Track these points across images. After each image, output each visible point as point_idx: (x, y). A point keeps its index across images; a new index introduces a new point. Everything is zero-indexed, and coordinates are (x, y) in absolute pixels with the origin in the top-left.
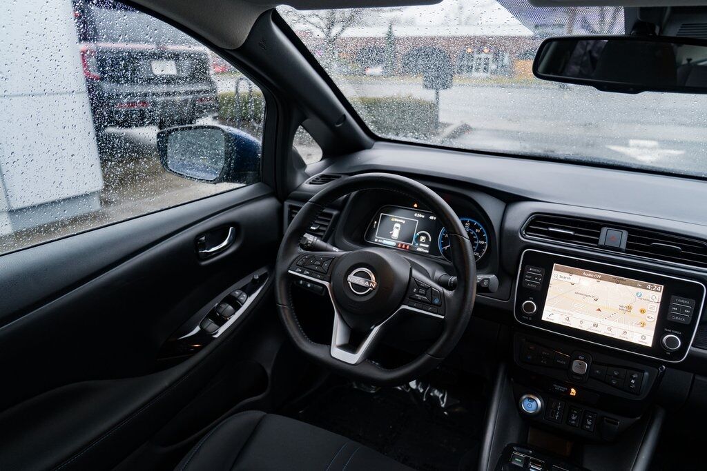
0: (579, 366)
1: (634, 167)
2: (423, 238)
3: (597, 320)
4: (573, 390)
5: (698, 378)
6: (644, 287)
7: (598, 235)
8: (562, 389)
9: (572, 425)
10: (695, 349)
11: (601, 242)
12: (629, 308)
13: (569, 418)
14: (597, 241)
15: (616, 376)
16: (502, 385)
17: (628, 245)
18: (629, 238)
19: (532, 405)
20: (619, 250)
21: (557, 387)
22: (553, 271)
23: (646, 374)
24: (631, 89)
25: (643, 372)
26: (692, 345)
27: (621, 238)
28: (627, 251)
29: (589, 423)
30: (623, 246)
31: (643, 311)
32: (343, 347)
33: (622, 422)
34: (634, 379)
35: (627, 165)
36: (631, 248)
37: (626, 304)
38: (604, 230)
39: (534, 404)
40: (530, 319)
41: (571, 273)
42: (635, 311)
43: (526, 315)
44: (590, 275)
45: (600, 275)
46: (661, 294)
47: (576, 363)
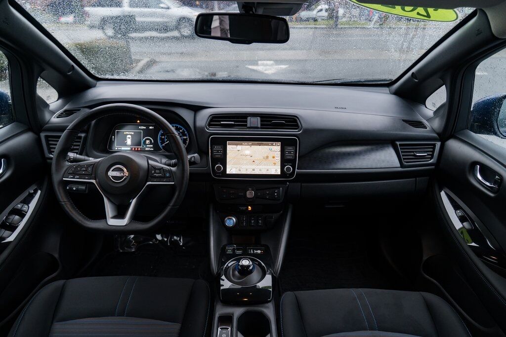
0: (250, 194)
1: (259, 81)
2: (148, 142)
3: (253, 167)
4: (249, 207)
5: (303, 184)
6: (272, 145)
7: (246, 122)
8: (244, 208)
9: (253, 226)
10: (299, 171)
11: (248, 125)
12: (267, 157)
13: (251, 222)
14: (246, 125)
15: (268, 194)
16: (213, 215)
17: (261, 125)
18: (261, 121)
19: (231, 222)
20: (257, 128)
21: (242, 208)
22: (228, 146)
23: (281, 189)
24: (247, 42)
25: (279, 188)
26: (297, 169)
27: (257, 121)
28: (261, 128)
29: (260, 222)
30: (259, 126)
31: (274, 157)
32: (114, 217)
33: (275, 216)
34: (276, 193)
35: (255, 80)
36: (263, 126)
37: (266, 156)
38: (249, 118)
39: (232, 221)
40: (221, 175)
41: (237, 145)
42: (270, 158)
43: (218, 173)
44: (246, 144)
45: (251, 143)
46: (280, 147)
47: (248, 193)
